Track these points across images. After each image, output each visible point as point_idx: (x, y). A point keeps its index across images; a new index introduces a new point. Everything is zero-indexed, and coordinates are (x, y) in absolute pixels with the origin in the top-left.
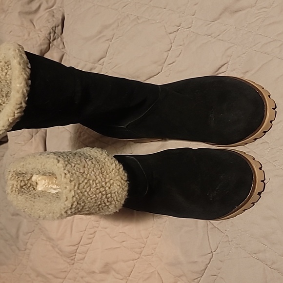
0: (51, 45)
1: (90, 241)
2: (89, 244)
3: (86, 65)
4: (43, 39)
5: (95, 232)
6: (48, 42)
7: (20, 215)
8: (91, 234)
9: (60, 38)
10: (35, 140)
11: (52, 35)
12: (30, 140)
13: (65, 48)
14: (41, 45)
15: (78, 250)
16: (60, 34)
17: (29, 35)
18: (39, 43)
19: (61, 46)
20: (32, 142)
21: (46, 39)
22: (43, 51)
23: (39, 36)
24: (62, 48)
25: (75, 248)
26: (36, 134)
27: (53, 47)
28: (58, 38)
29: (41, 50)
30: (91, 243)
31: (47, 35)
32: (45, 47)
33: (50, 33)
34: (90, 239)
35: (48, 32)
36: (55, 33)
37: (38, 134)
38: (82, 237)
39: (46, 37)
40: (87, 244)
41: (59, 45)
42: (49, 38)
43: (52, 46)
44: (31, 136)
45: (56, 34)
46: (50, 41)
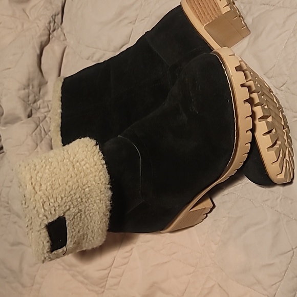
0: (51, 36)
1: (126, 260)
2: (125, 264)
3: (104, 54)
4: (43, 29)
5: (132, 249)
6: (48, 32)
7: (22, 244)
8: (127, 252)
9: (60, 29)
10: (41, 149)
11: (52, 25)
12: (35, 149)
13: (66, 40)
14: (41, 36)
15: (110, 274)
16: (59, 24)
17: (23, 26)
18: (39, 34)
19: (62, 38)
20: (37, 151)
21: (46, 29)
22: (43, 43)
23: (38, 26)
24: (64, 40)
25: (106, 272)
26: (41, 142)
27: (54, 39)
28: (58, 28)
29: (41, 43)
30: (128, 262)
31: (47, 25)
32: (45, 38)
33: (50, 23)
34: (126, 258)
35: (48, 21)
36: (55, 22)
37: (43, 142)
38: (115, 258)
39: (46, 27)
40: (122, 265)
41: (60, 37)
42: (49, 28)
43: (52, 38)
44: (36, 145)
45: (56, 24)
46: (49, 32)
